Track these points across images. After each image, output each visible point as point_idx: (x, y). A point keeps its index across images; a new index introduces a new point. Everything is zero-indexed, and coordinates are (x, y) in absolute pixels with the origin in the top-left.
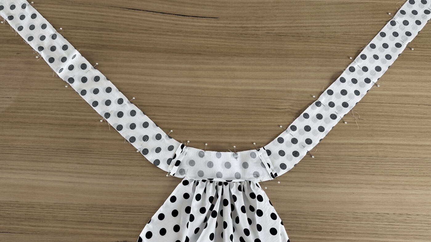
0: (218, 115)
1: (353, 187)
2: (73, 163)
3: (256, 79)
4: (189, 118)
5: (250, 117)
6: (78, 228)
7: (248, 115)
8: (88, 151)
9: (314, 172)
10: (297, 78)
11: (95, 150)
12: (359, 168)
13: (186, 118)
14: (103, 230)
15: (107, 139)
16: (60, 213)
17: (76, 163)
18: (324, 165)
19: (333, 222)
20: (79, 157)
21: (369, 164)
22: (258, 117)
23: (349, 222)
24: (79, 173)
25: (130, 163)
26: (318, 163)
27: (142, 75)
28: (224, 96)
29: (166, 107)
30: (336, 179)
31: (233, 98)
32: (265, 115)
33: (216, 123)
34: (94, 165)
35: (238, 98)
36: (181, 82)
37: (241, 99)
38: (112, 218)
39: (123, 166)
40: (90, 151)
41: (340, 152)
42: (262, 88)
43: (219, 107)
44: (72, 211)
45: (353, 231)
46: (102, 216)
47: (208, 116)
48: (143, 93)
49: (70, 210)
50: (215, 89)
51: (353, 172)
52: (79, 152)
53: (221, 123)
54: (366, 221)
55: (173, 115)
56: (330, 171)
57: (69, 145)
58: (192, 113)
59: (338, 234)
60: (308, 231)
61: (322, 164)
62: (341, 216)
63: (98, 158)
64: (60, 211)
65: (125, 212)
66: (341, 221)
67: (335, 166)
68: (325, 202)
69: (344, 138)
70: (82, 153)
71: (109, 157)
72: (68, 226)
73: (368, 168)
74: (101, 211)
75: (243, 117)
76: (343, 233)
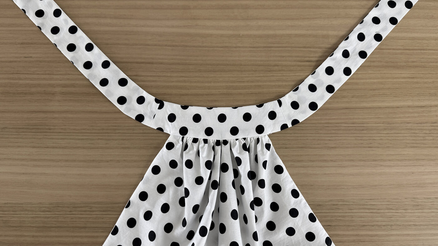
0: (227, 73)
1: (413, 165)
2: (26, 147)
3: (278, 19)
4: (186, 78)
5: (271, 75)
6: (40, 236)
7: (269, 71)
8: (47, 129)
9: (361, 147)
10: (336, 18)
11: (56, 127)
12: (420, 138)
13: (181, 79)
14: (75, 237)
15: (71, 112)
16: (13, 217)
17: (31, 147)
18: (374, 136)
19: (386, 212)
20: (34, 138)
21: (433, 133)
22: (282, 73)
23: (408, 211)
24: (35, 160)
25: (106, 144)
26: (366, 134)
27: (116, 18)
28: (234, 45)
29: (152, 63)
30: (391, 155)
31: (246, 47)
32: (292, 71)
33: (224, 84)
34: (56, 148)
35: (254, 47)
36: (173, 27)
37: (258, 49)
38: (87, 220)
39: (98, 148)
40: (50, 129)
41: (394, 118)
42: (288, 32)
43: (227, 62)
44: (30, 213)
45: (412, 223)
46: (72, 219)
47: (212, 75)
48: (119, 44)
49: (27, 212)
50: (222, 36)
51: (413, 145)
52: (34, 131)
53: (231, 84)
54: (430, 209)
55: (164, 75)
56: (382, 144)
57: (18, 122)
58: (190, 72)
59: (393, 227)
60: (354, 226)
61: (371, 135)
62: (397, 204)
63: (61, 139)
64: (14, 214)
65: (103, 211)
66: (397, 210)
67: (387, 138)
68: (376, 186)
69: (399, 99)
70: (38, 132)
71: (77, 137)
72: (25, 234)
73: (431, 138)
74: (70, 212)
75: (262, 75)
76: (400, 226)
